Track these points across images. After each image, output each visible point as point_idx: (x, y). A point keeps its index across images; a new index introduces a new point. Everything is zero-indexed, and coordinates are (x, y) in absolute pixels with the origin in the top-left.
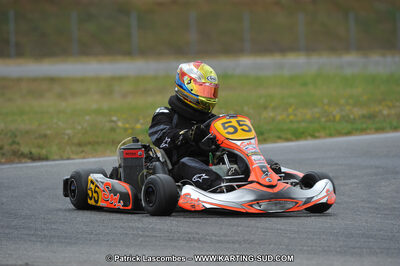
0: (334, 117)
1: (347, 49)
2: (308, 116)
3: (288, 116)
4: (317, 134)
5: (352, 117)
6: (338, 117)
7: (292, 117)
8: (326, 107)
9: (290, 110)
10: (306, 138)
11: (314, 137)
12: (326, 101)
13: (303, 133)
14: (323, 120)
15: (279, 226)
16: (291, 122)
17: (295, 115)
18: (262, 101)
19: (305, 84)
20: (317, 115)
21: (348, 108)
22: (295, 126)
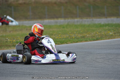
0: (73, 37)
1: (76, 17)
2: (65, 37)
3: (59, 37)
4: (67, 42)
5: (78, 37)
6: (74, 37)
7: (60, 37)
8: (70, 34)
9: (60, 35)
10: (64, 44)
11: (67, 43)
12: (70, 32)
13: (63, 42)
14: (69, 38)
15: (56, 70)
16: (60, 39)
17: (61, 37)
18: (51, 33)
19: (64, 28)
20: (67, 37)
21: (76, 34)
22: (61, 40)
